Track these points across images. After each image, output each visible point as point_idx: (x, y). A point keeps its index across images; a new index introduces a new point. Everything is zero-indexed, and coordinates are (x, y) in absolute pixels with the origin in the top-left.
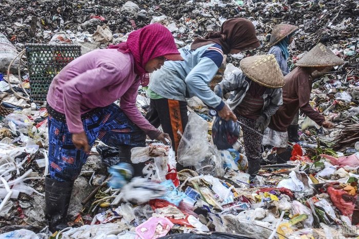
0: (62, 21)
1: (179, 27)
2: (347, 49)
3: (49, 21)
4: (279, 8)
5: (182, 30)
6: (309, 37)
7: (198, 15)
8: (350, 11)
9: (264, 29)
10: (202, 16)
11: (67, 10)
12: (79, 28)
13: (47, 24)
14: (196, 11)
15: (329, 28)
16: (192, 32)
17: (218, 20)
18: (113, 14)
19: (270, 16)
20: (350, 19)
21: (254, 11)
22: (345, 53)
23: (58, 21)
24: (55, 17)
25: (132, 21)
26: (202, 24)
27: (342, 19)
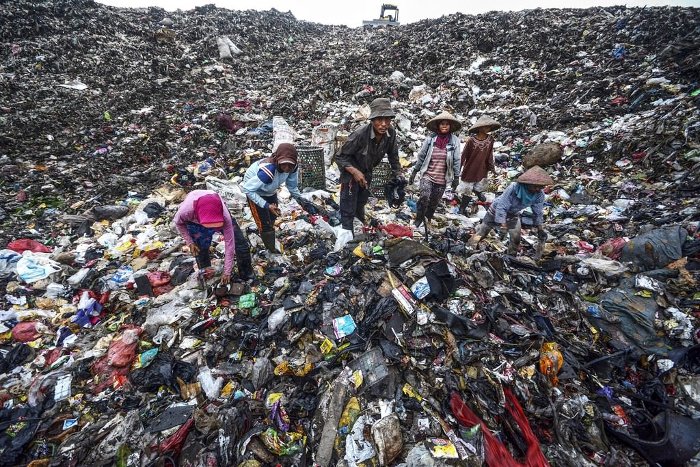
0: (341, 92)
1: (433, 97)
2: (580, 140)
3: (331, 93)
4: (534, 76)
5: (436, 100)
6: (553, 113)
7: (453, 84)
8: (601, 89)
9: (513, 100)
10: (456, 86)
11: (346, 82)
12: (353, 98)
13: (329, 96)
14: (452, 81)
15: (575, 107)
16: (444, 103)
17: (471, 90)
18: (382, 84)
19: (523, 85)
20: (598, 99)
21: (509, 79)
22: (577, 143)
23: (338, 92)
24: (336, 89)
25: (395, 92)
26: (454, 94)
27: (591, 97)
